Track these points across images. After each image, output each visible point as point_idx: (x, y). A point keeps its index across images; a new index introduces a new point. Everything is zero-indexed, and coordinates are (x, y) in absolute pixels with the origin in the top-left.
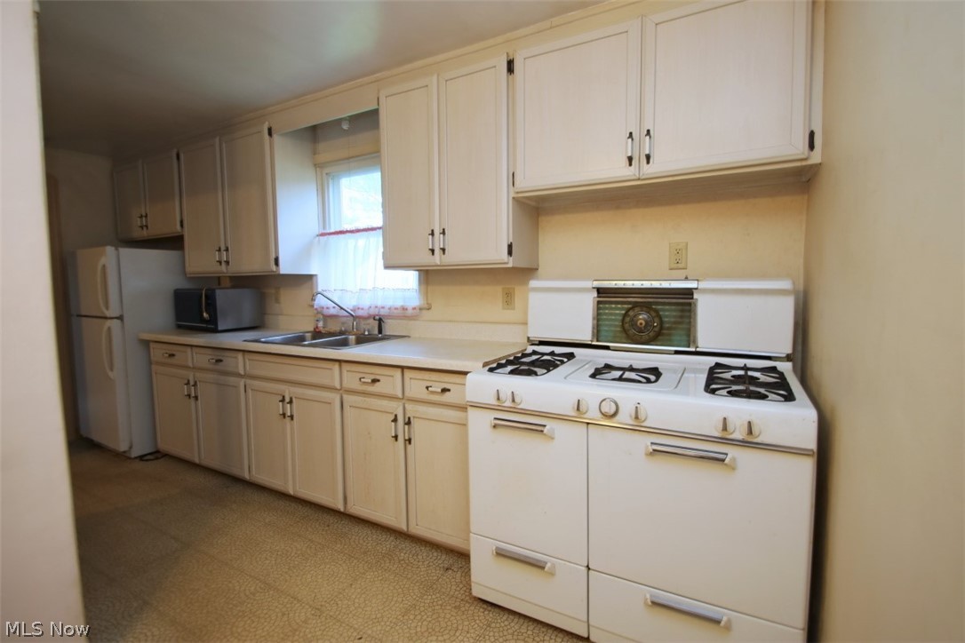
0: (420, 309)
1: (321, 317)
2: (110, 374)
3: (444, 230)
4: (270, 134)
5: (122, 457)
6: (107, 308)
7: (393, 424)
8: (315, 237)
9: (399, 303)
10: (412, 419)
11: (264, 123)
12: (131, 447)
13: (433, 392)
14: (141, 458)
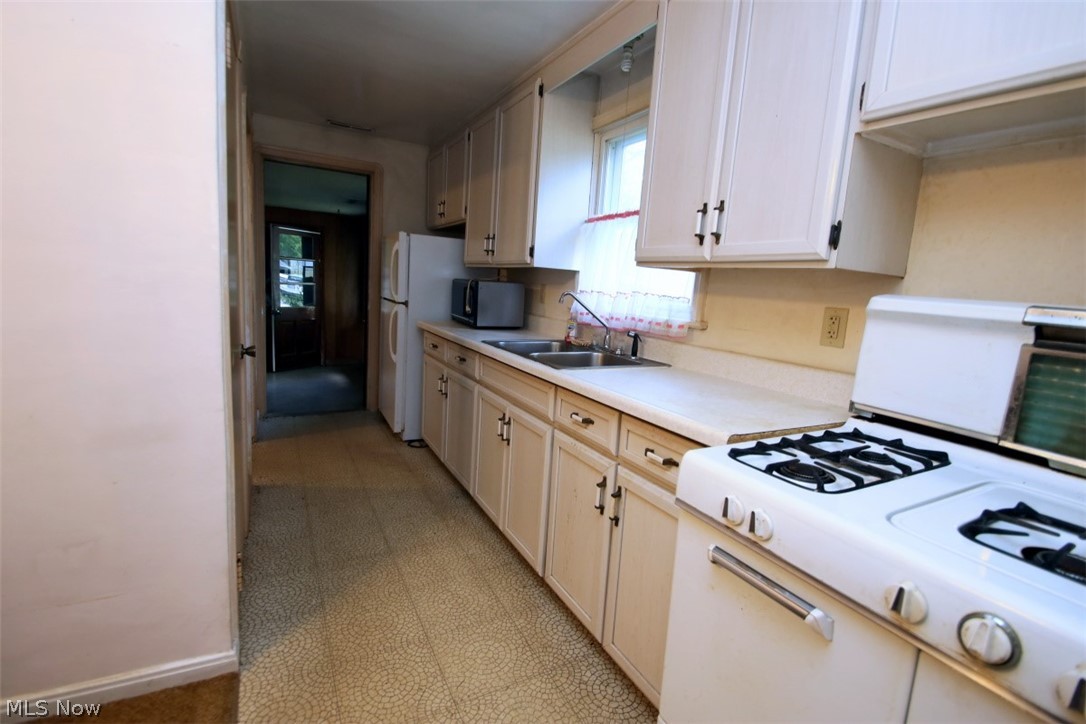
0: (690, 328)
1: (575, 324)
2: (393, 356)
3: (722, 202)
4: (541, 94)
5: (397, 436)
6: (396, 293)
7: (599, 489)
8: (582, 224)
9: (663, 317)
10: (623, 491)
11: (536, 80)
12: (403, 431)
13: (653, 462)
14: (410, 443)
